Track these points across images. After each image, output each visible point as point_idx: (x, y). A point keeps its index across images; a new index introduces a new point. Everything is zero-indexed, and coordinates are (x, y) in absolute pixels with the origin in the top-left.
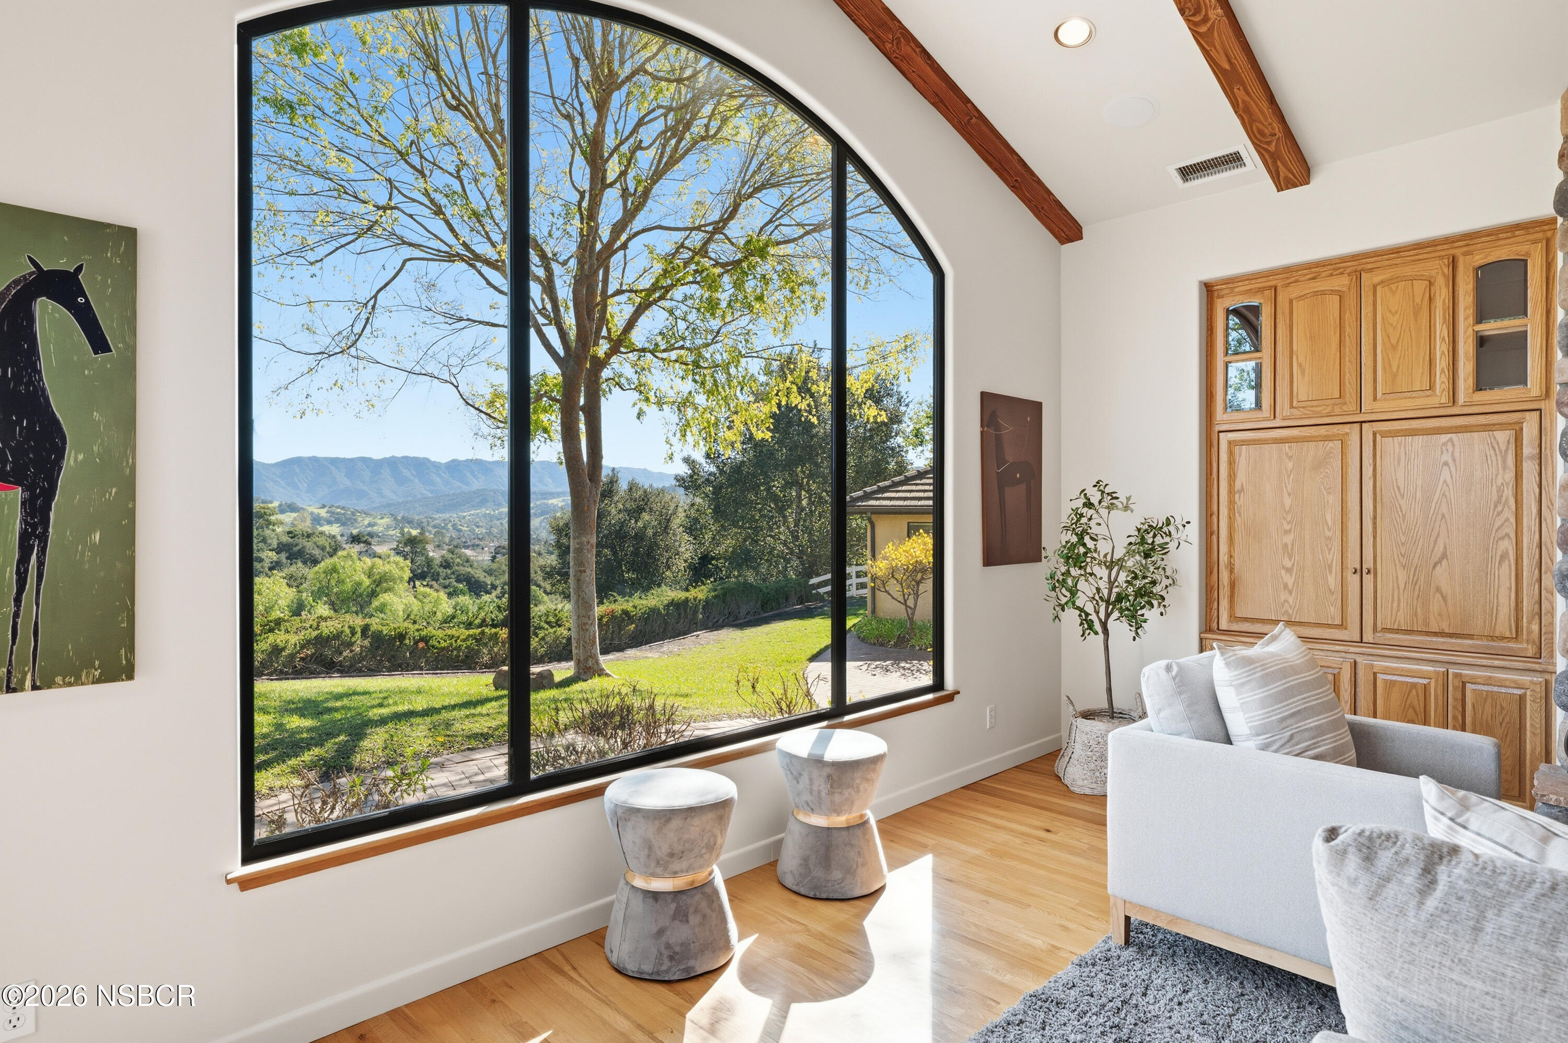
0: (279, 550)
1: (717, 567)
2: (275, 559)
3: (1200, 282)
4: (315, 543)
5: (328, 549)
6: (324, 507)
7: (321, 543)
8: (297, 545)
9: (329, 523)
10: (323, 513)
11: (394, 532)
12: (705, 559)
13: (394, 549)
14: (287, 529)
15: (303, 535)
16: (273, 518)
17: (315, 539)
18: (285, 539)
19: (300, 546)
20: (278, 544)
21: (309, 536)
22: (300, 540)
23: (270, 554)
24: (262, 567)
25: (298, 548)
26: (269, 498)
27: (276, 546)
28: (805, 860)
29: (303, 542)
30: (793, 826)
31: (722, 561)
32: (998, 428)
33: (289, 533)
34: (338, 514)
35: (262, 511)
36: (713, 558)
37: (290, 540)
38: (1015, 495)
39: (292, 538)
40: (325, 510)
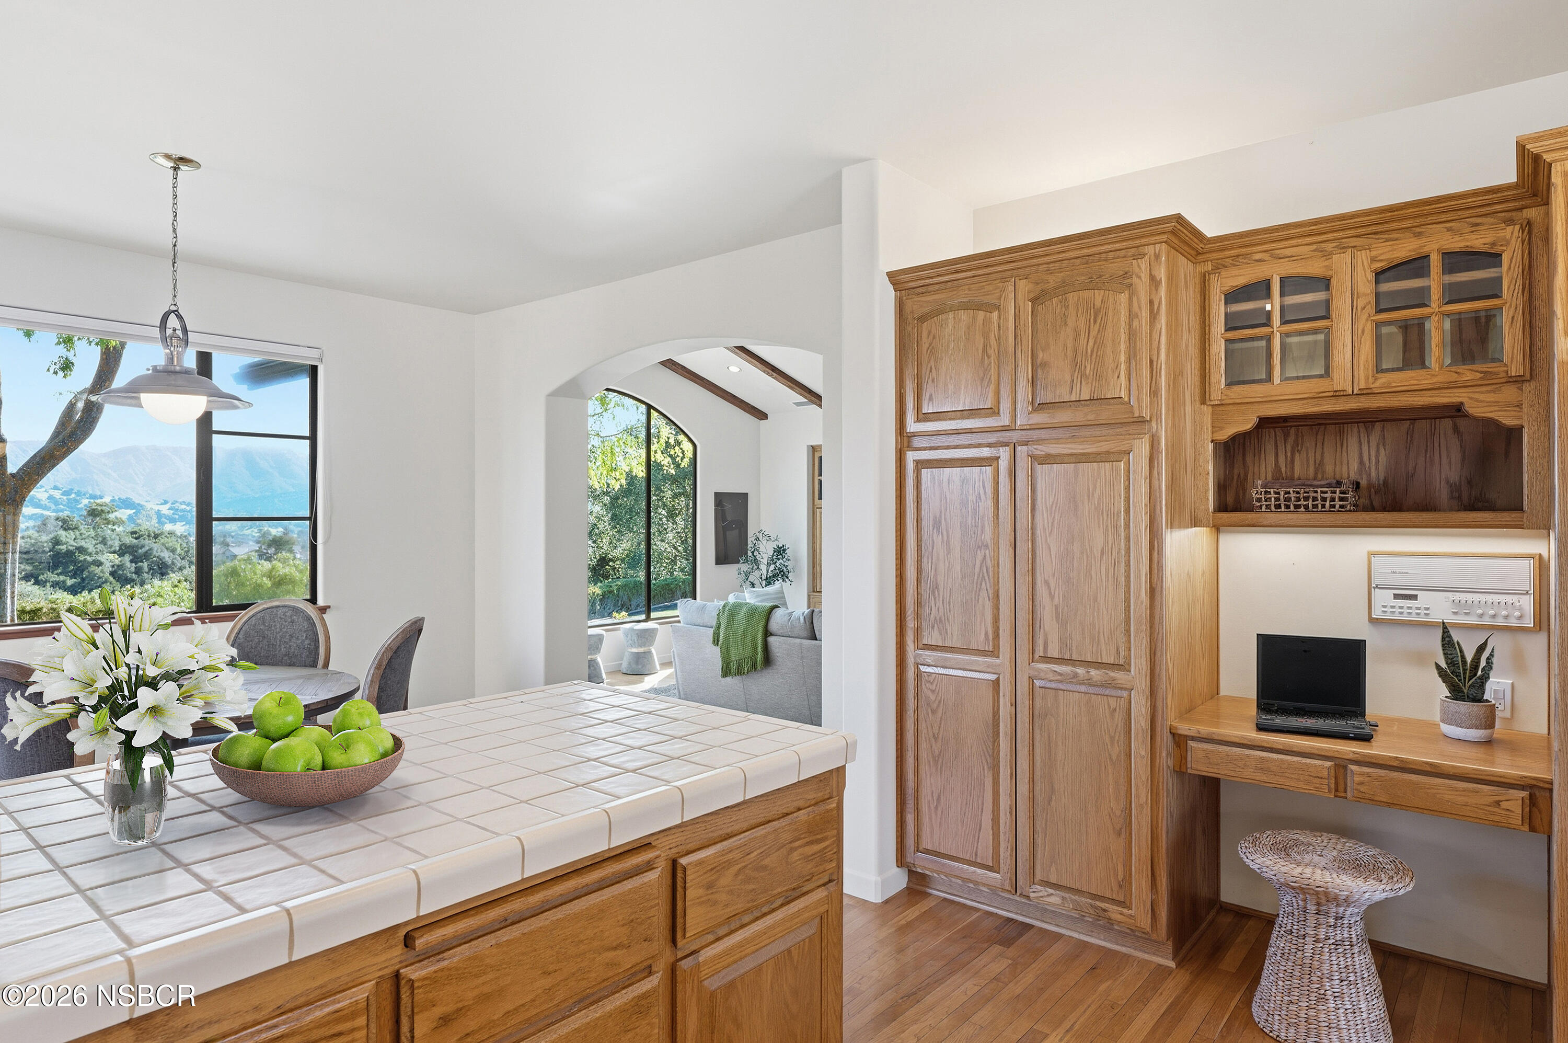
0: (122, 552)
1: (614, 569)
2: (117, 562)
3: (808, 446)
4: (163, 544)
5: (179, 551)
6: (166, 502)
7: (170, 544)
8: (143, 546)
9: (173, 521)
10: (165, 510)
11: (249, 532)
12: (604, 561)
13: (256, 551)
14: (129, 529)
15: (149, 536)
16: (112, 516)
17: (163, 540)
18: (129, 540)
19: (147, 548)
20: (120, 546)
21: (156, 536)
22: (147, 542)
23: (111, 556)
24: (102, 571)
25: (144, 550)
26: (98, 493)
27: (117, 548)
28: (630, 663)
29: (148, 543)
30: (626, 653)
31: (618, 562)
32: (723, 506)
33: (133, 533)
34: (183, 510)
35: (99, 508)
36: (611, 560)
37: (135, 541)
38: (732, 535)
39: (136, 538)
40: (168, 506)
